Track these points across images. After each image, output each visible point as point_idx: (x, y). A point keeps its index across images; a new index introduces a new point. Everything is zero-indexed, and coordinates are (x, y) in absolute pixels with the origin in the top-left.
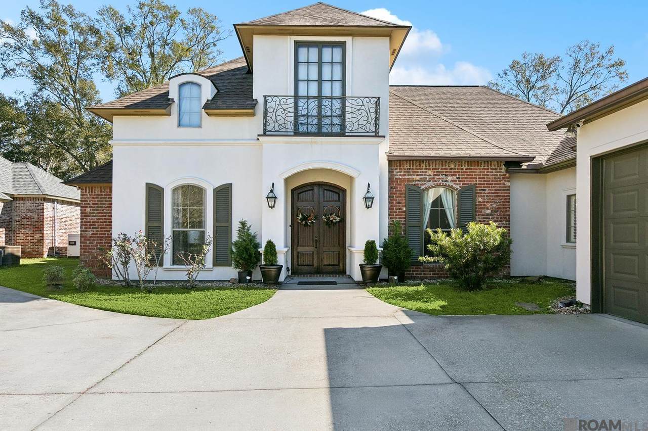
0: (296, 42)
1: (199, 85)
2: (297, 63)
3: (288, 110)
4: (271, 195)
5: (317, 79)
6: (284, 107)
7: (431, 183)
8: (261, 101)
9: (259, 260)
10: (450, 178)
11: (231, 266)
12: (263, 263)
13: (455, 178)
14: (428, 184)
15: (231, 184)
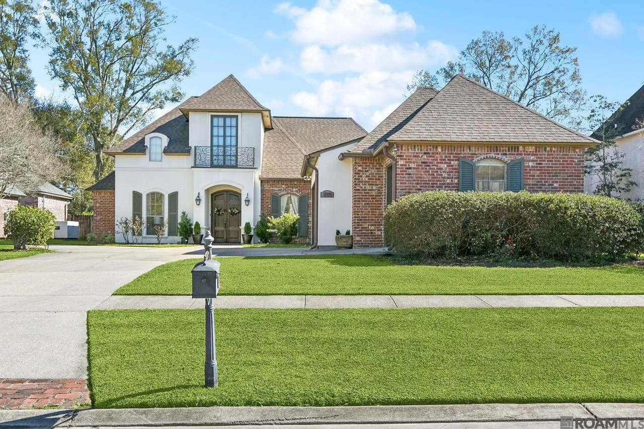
0: (211, 115)
1: (161, 138)
2: (212, 126)
3: (208, 154)
4: (198, 198)
5: (223, 135)
6: (205, 152)
7: (284, 192)
8: (193, 148)
9: (192, 233)
10: (294, 190)
11: (177, 236)
12: (194, 233)
13: (297, 189)
14: (283, 193)
15: (177, 192)
